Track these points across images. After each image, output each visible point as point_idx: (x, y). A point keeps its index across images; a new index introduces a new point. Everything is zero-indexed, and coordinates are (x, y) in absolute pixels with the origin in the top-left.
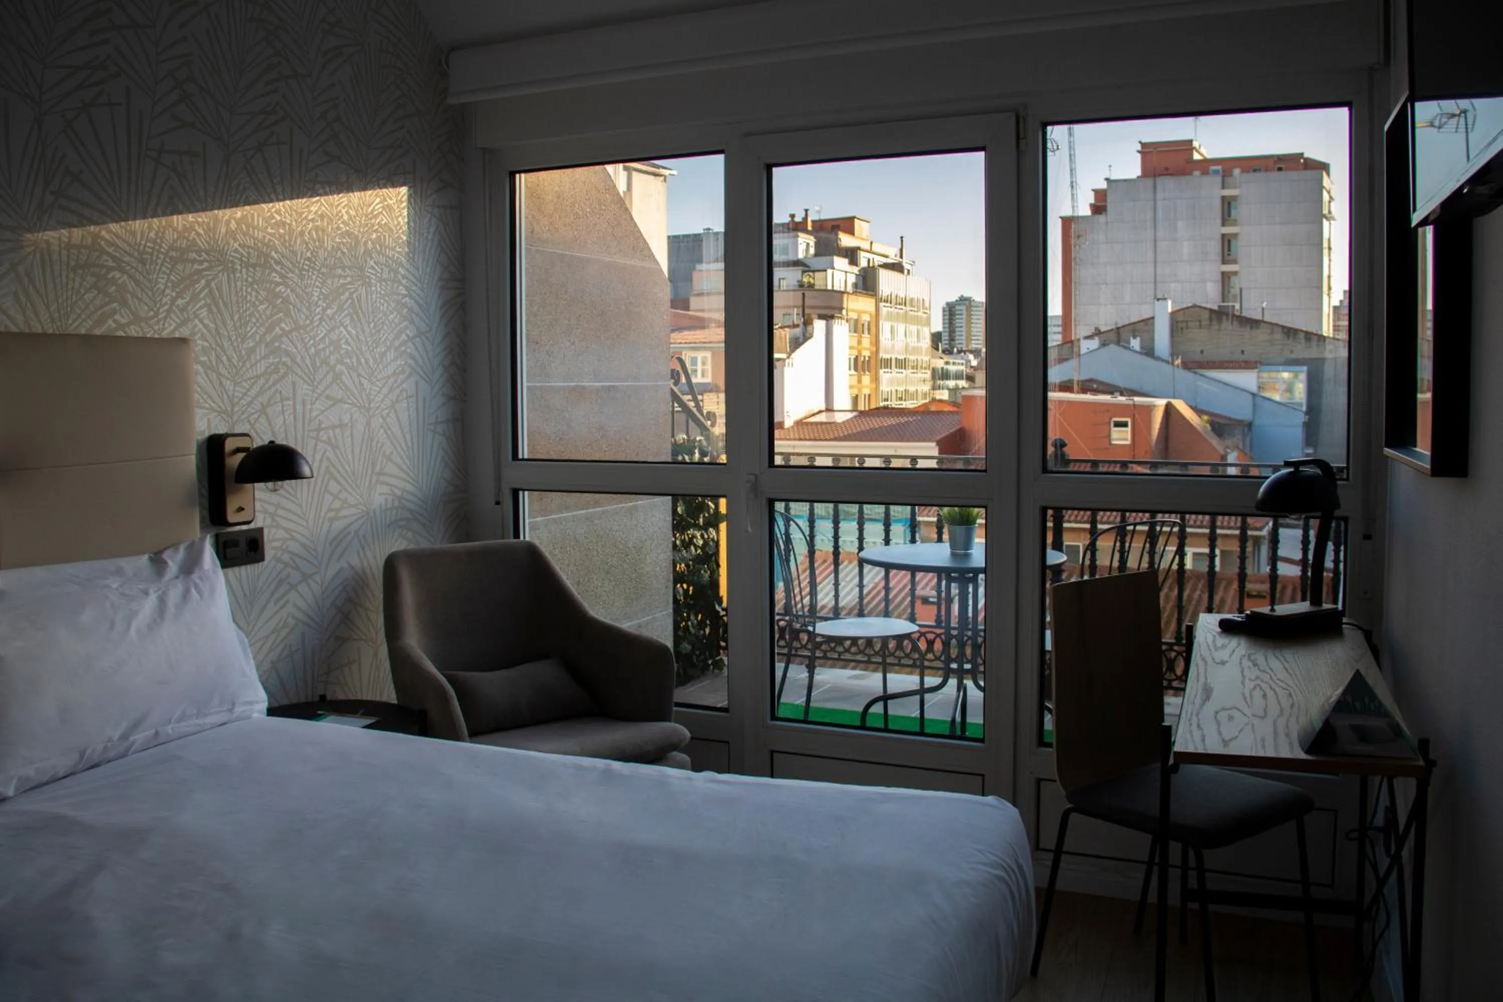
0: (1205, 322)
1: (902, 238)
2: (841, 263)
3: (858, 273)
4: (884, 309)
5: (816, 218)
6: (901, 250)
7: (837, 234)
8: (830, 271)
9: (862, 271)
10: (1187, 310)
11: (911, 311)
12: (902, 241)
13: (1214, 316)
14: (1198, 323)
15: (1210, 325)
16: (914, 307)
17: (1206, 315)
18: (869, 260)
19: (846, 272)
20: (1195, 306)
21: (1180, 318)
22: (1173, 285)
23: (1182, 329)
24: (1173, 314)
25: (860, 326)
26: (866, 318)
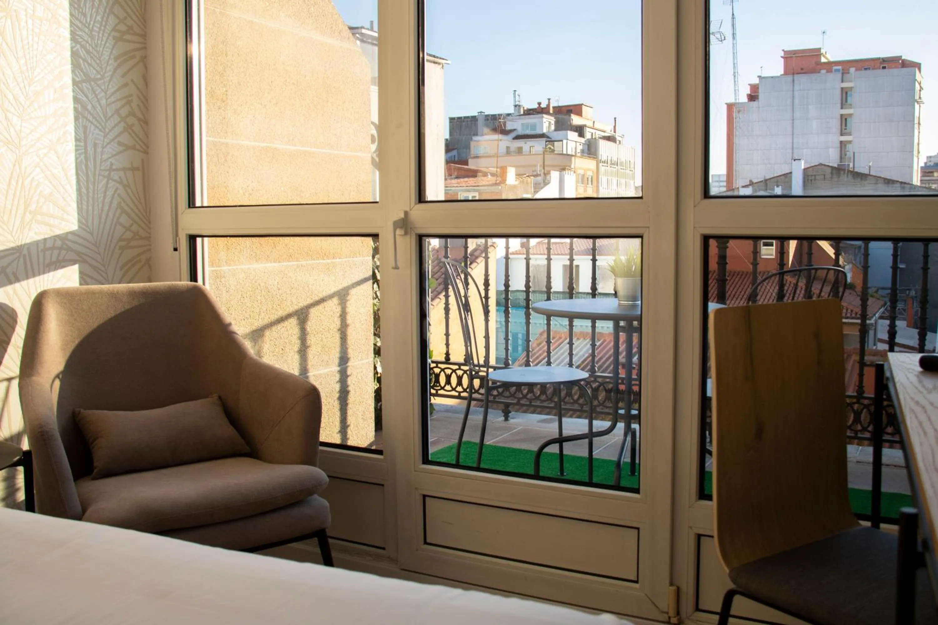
0: (828, 176)
1: (615, 118)
2: (573, 135)
3: (584, 143)
4: (602, 169)
5: (556, 105)
6: (615, 127)
7: (570, 116)
8: (565, 141)
9: (587, 141)
10: (815, 167)
11: (622, 169)
12: (615, 121)
13: (834, 171)
14: (823, 177)
15: (832, 178)
16: (623, 166)
17: (829, 170)
18: (592, 134)
19: (576, 142)
20: (821, 164)
21: (810, 172)
22: (805, 151)
23: (811, 180)
24: (804, 169)
25: (586, 179)
26: (590, 173)
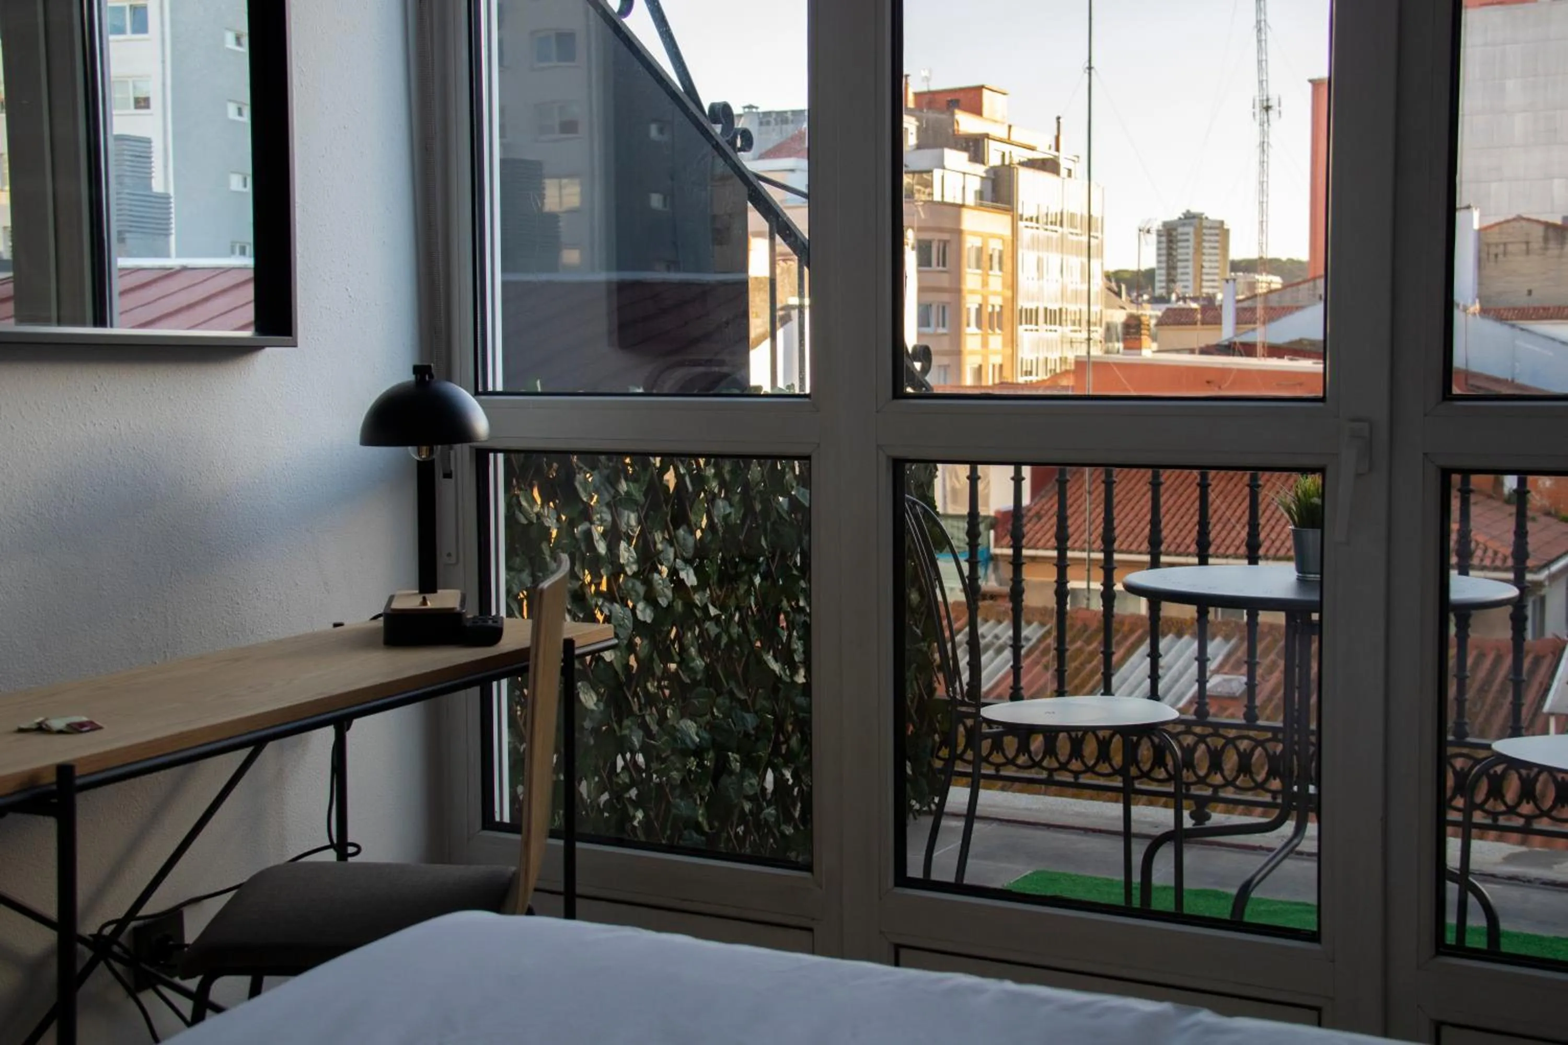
0: (1536, 245)
1: (1058, 118)
2: (955, 159)
3: (984, 175)
4: (1026, 233)
5: (923, 88)
6: (1057, 139)
7: (953, 114)
8: (937, 173)
9: (992, 172)
10: (1505, 226)
11: (1072, 233)
12: (1059, 123)
13: (1551, 234)
14: (1524, 247)
15: (1546, 249)
16: (1076, 228)
17: (1539, 231)
18: (1003, 155)
19: (964, 173)
20: (1519, 218)
21: (1494, 237)
22: (1494, 186)
23: (1496, 255)
24: (1482, 231)
25: (985, 258)
26: (995, 246)
